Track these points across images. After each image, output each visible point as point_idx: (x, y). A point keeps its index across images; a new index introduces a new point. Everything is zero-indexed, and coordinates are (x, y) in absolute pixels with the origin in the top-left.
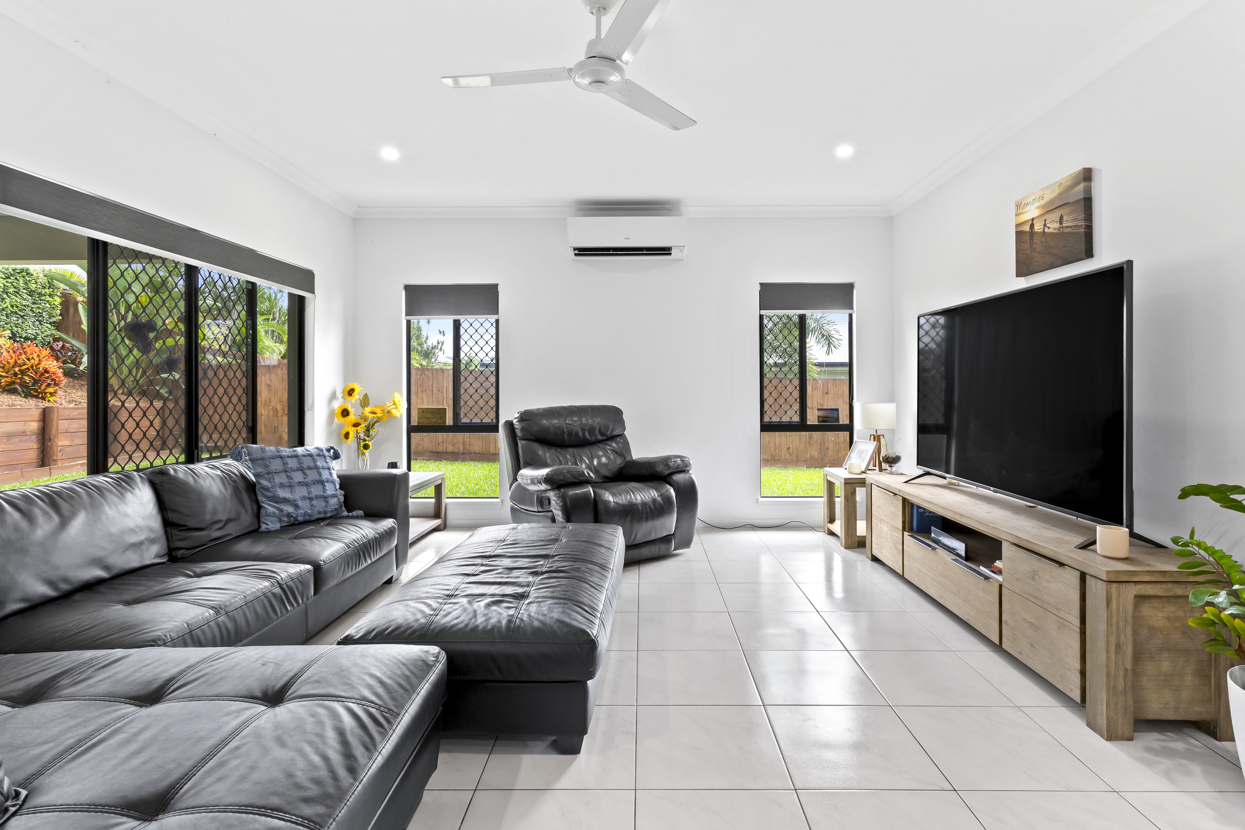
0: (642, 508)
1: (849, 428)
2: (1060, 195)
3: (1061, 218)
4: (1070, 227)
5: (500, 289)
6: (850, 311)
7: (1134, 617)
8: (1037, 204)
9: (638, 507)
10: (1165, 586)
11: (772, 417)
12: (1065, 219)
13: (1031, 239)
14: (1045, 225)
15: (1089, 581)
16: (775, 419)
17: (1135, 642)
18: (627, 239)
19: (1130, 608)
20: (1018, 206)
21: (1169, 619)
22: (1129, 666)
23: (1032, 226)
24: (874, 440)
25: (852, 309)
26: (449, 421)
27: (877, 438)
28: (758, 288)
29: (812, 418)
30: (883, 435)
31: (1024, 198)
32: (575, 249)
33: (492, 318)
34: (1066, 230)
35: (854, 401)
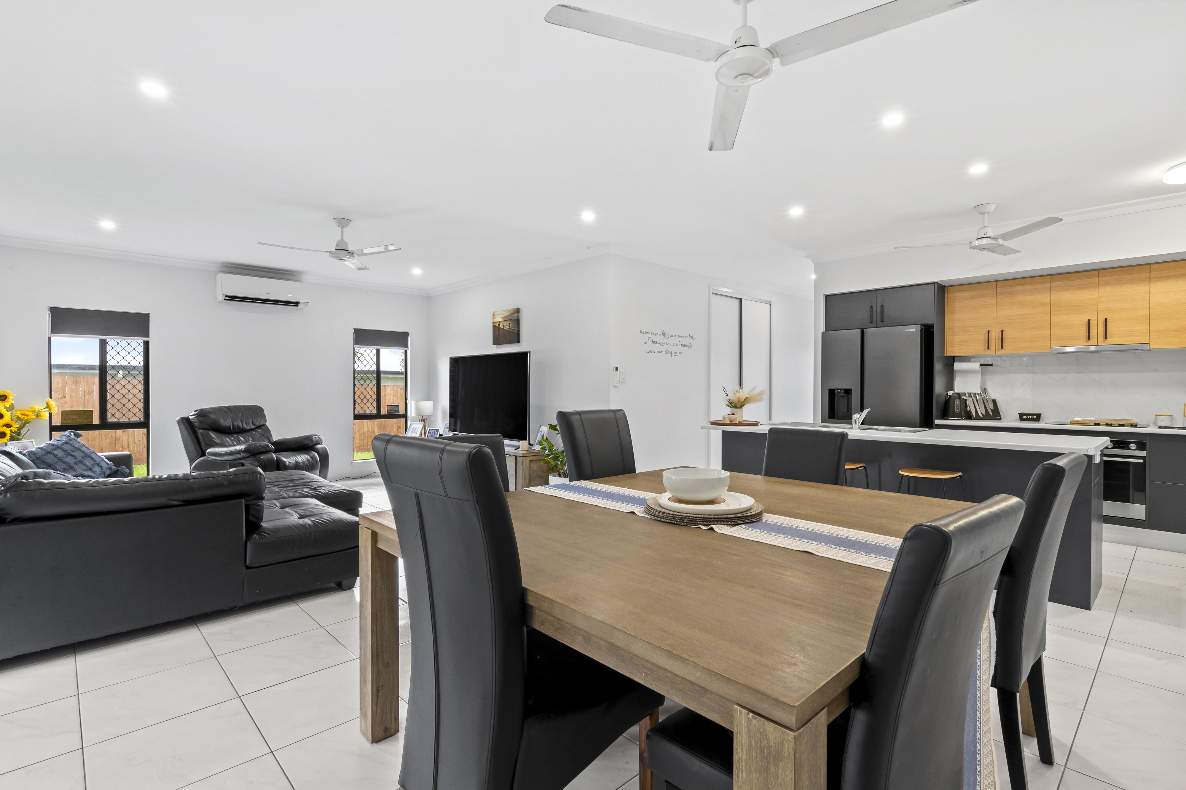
0: (303, 465)
1: (405, 416)
2: (509, 315)
3: (510, 325)
4: (512, 329)
5: (150, 316)
6: (406, 349)
7: (529, 467)
8: (501, 316)
9: (300, 464)
10: (537, 456)
11: (359, 411)
12: (511, 325)
13: (499, 330)
14: (504, 326)
15: (518, 458)
16: (362, 412)
17: (529, 475)
18: (268, 293)
19: (528, 464)
20: (494, 314)
21: (538, 467)
22: (528, 483)
23: (499, 325)
24: (421, 422)
25: (407, 347)
26: (96, 421)
27: (423, 420)
28: (353, 331)
29: (384, 412)
30: (426, 419)
31: (497, 312)
32: (226, 296)
33: (141, 340)
34: (511, 330)
35: (408, 400)
